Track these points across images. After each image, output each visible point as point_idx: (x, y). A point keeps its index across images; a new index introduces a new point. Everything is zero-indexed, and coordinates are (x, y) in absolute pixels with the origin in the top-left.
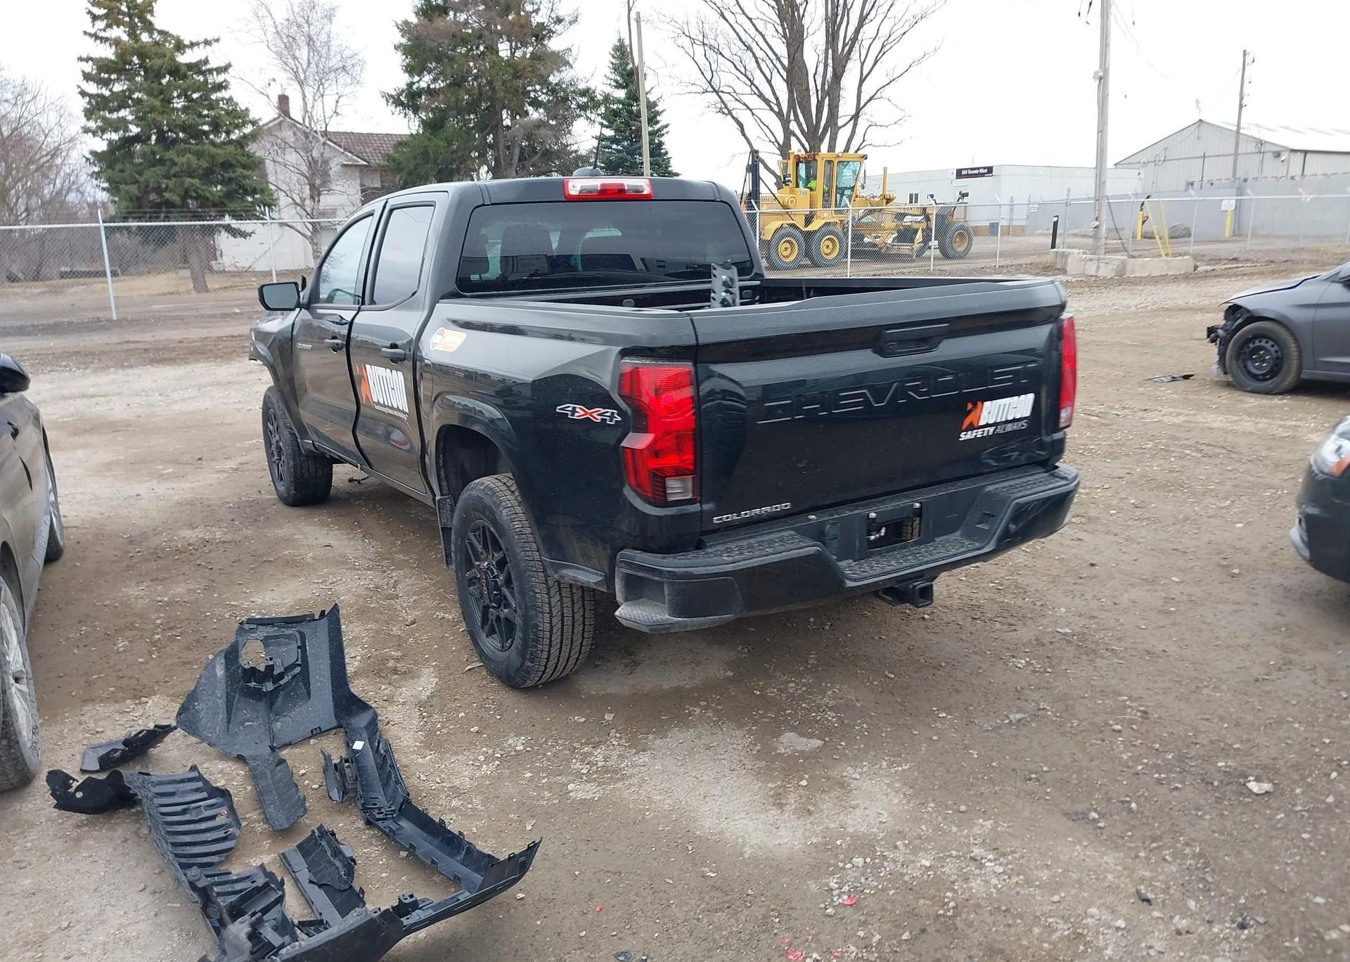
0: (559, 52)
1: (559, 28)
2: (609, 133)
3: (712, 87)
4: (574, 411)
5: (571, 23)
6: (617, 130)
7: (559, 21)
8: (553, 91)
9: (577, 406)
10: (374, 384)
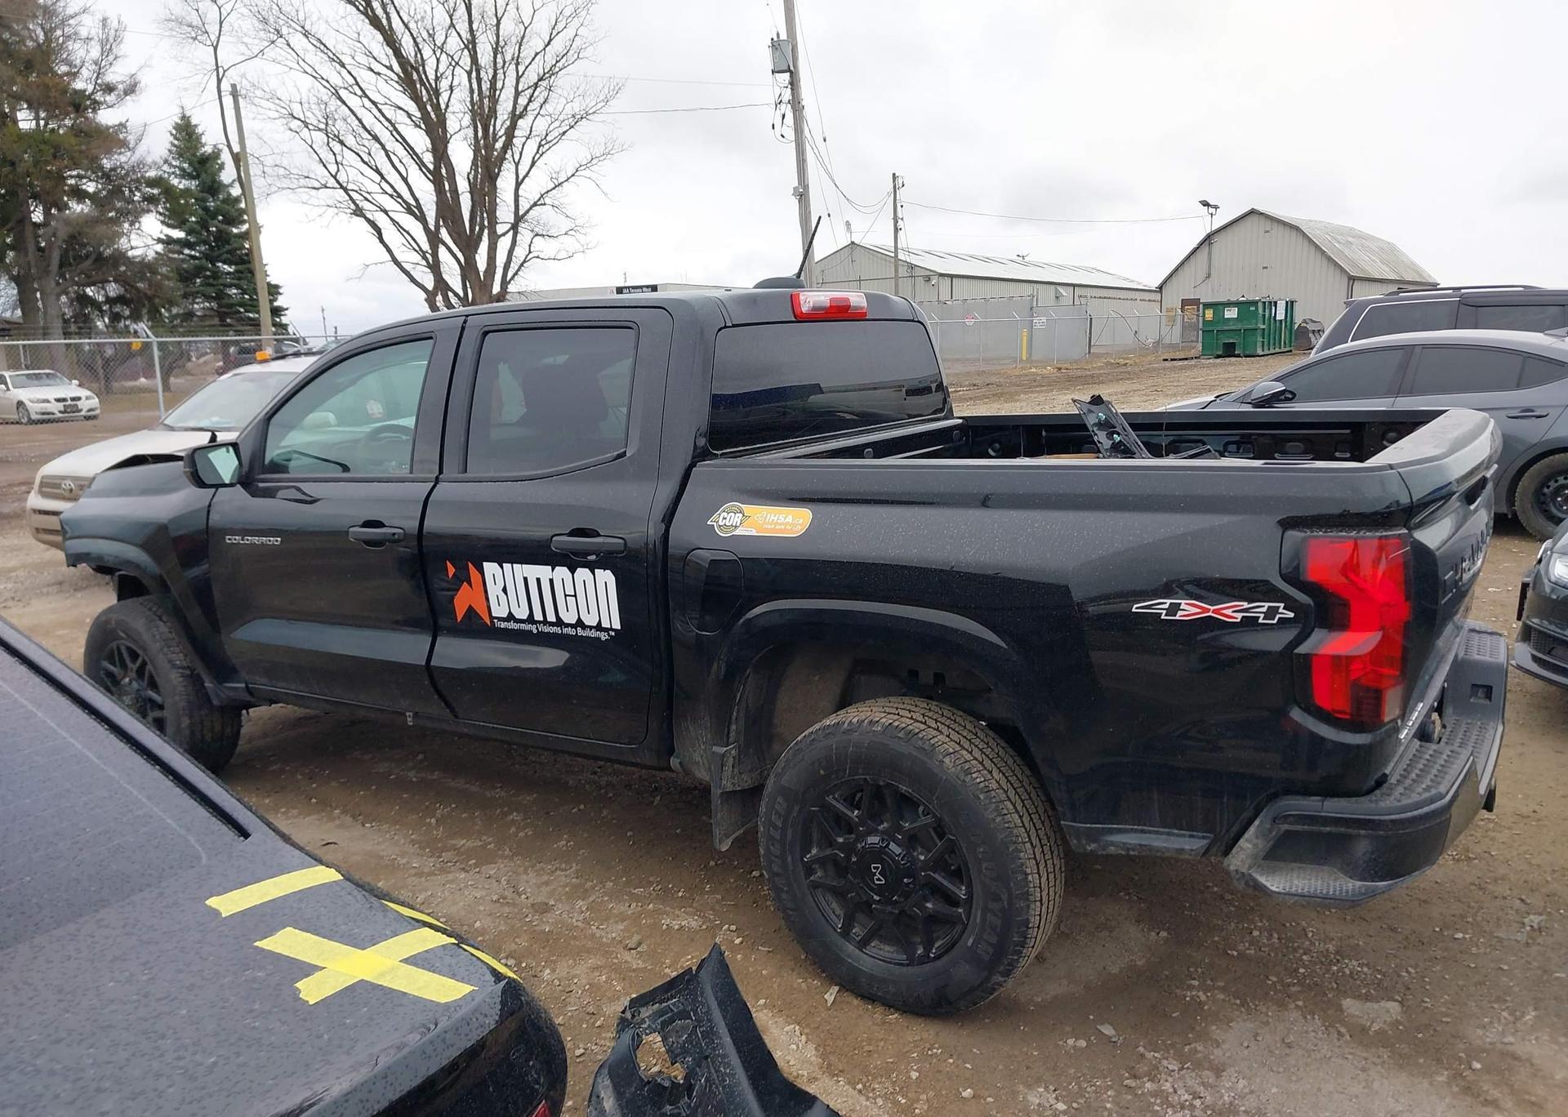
0: (108, 128)
1: (111, 98)
2: (178, 234)
3: (338, 182)
4: (1174, 609)
5: (126, 93)
6: (188, 233)
7: (109, 89)
8: (107, 176)
9: (1183, 602)
10: (505, 590)
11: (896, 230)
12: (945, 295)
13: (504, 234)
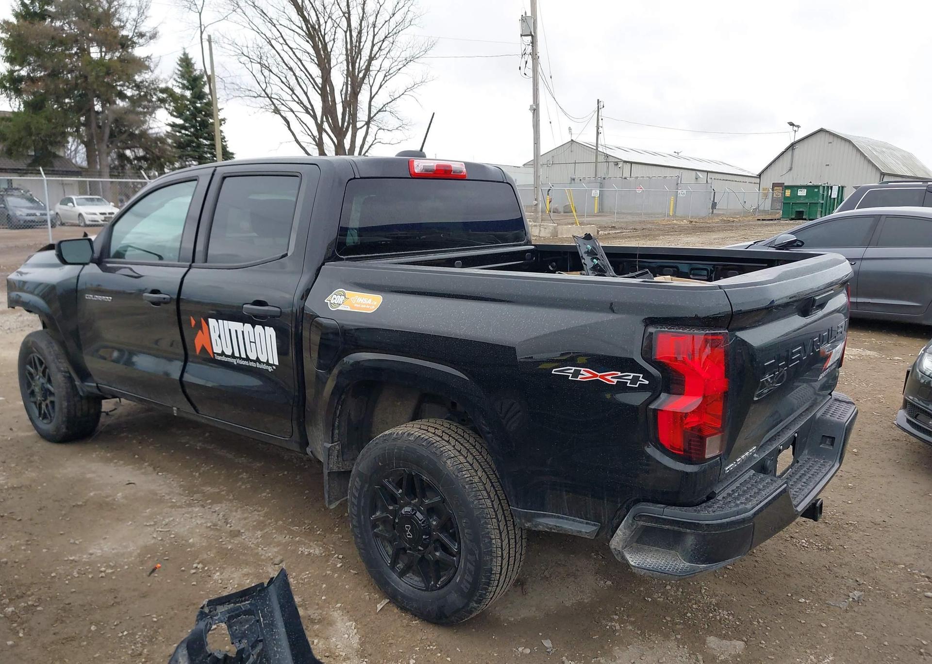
0: (140, 59)
1: (141, 41)
2: (179, 121)
3: (266, 93)
4: (576, 374)
5: (151, 38)
6: (185, 120)
7: (141, 35)
8: (138, 86)
9: (582, 369)
10: (219, 336)
11: (598, 133)
12: (626, 174)
13: (361, 128)
